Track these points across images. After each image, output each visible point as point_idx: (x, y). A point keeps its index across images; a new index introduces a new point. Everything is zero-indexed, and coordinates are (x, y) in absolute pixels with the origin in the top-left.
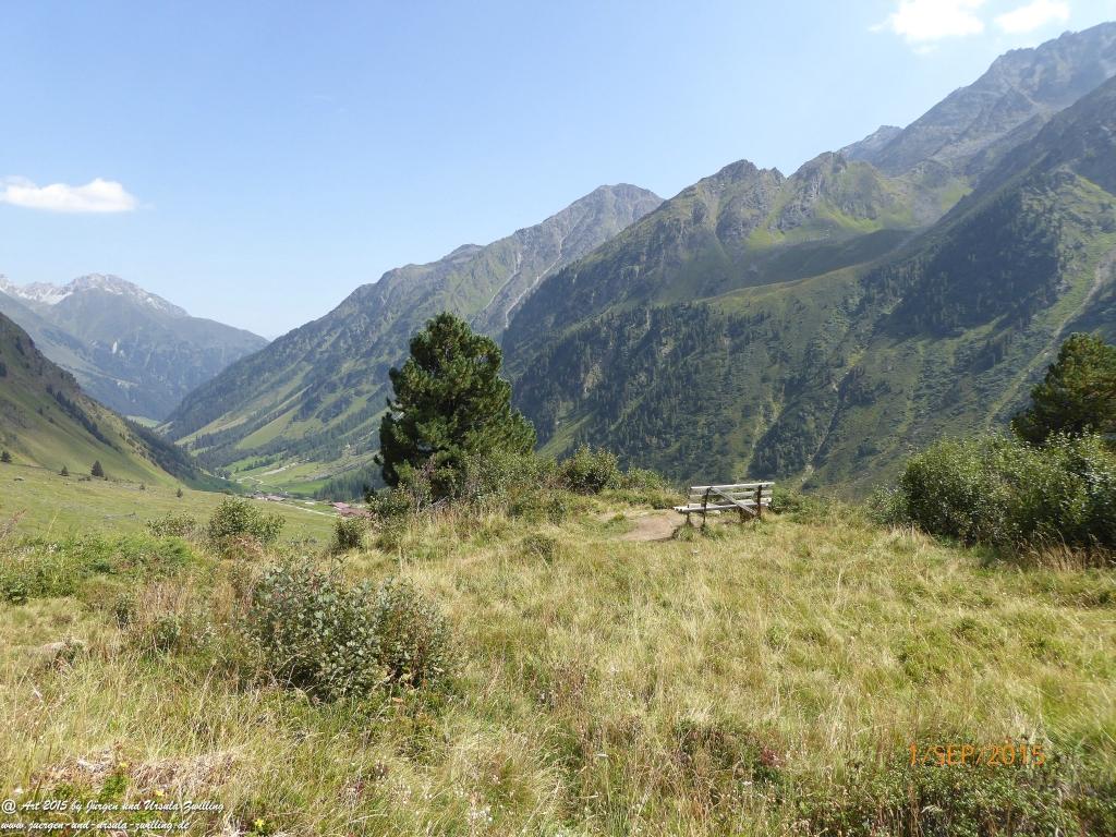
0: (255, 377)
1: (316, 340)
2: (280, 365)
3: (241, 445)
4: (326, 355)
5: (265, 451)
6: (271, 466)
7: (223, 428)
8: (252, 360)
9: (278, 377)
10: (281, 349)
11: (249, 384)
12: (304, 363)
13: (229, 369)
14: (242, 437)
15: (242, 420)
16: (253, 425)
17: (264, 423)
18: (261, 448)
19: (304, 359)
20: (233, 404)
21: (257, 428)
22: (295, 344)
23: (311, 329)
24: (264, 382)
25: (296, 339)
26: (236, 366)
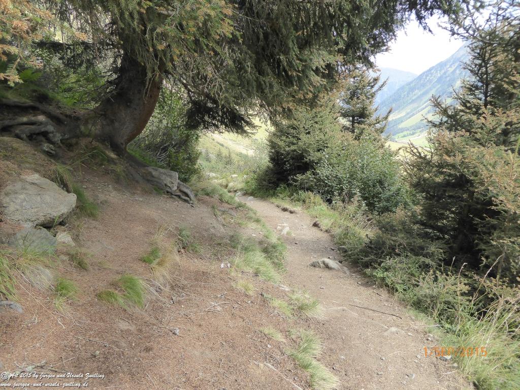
0: (411, 93)
1: (443, 71)
2: (423, 85)
3: (402, 126)
4: (448, 79)
5: (413, 128)
6: (415, 135)
7: (394, 118)
8: (410, 84)
9: (422, 92)
10: (424, 77)
11: (408, 96)
12: (436, 83)
13: (398, 90)
14: (402, 122)
15: (403, 114)
16: (408, 116)
17: (414, 115)
18: (411, 127)
19: (436, 82)
20: (399, 107)
21: (409, 118)
22: (432, 74)
23: (441, 65)
24: (415, 95)
25: (432, 71)
26: (402, 88)
